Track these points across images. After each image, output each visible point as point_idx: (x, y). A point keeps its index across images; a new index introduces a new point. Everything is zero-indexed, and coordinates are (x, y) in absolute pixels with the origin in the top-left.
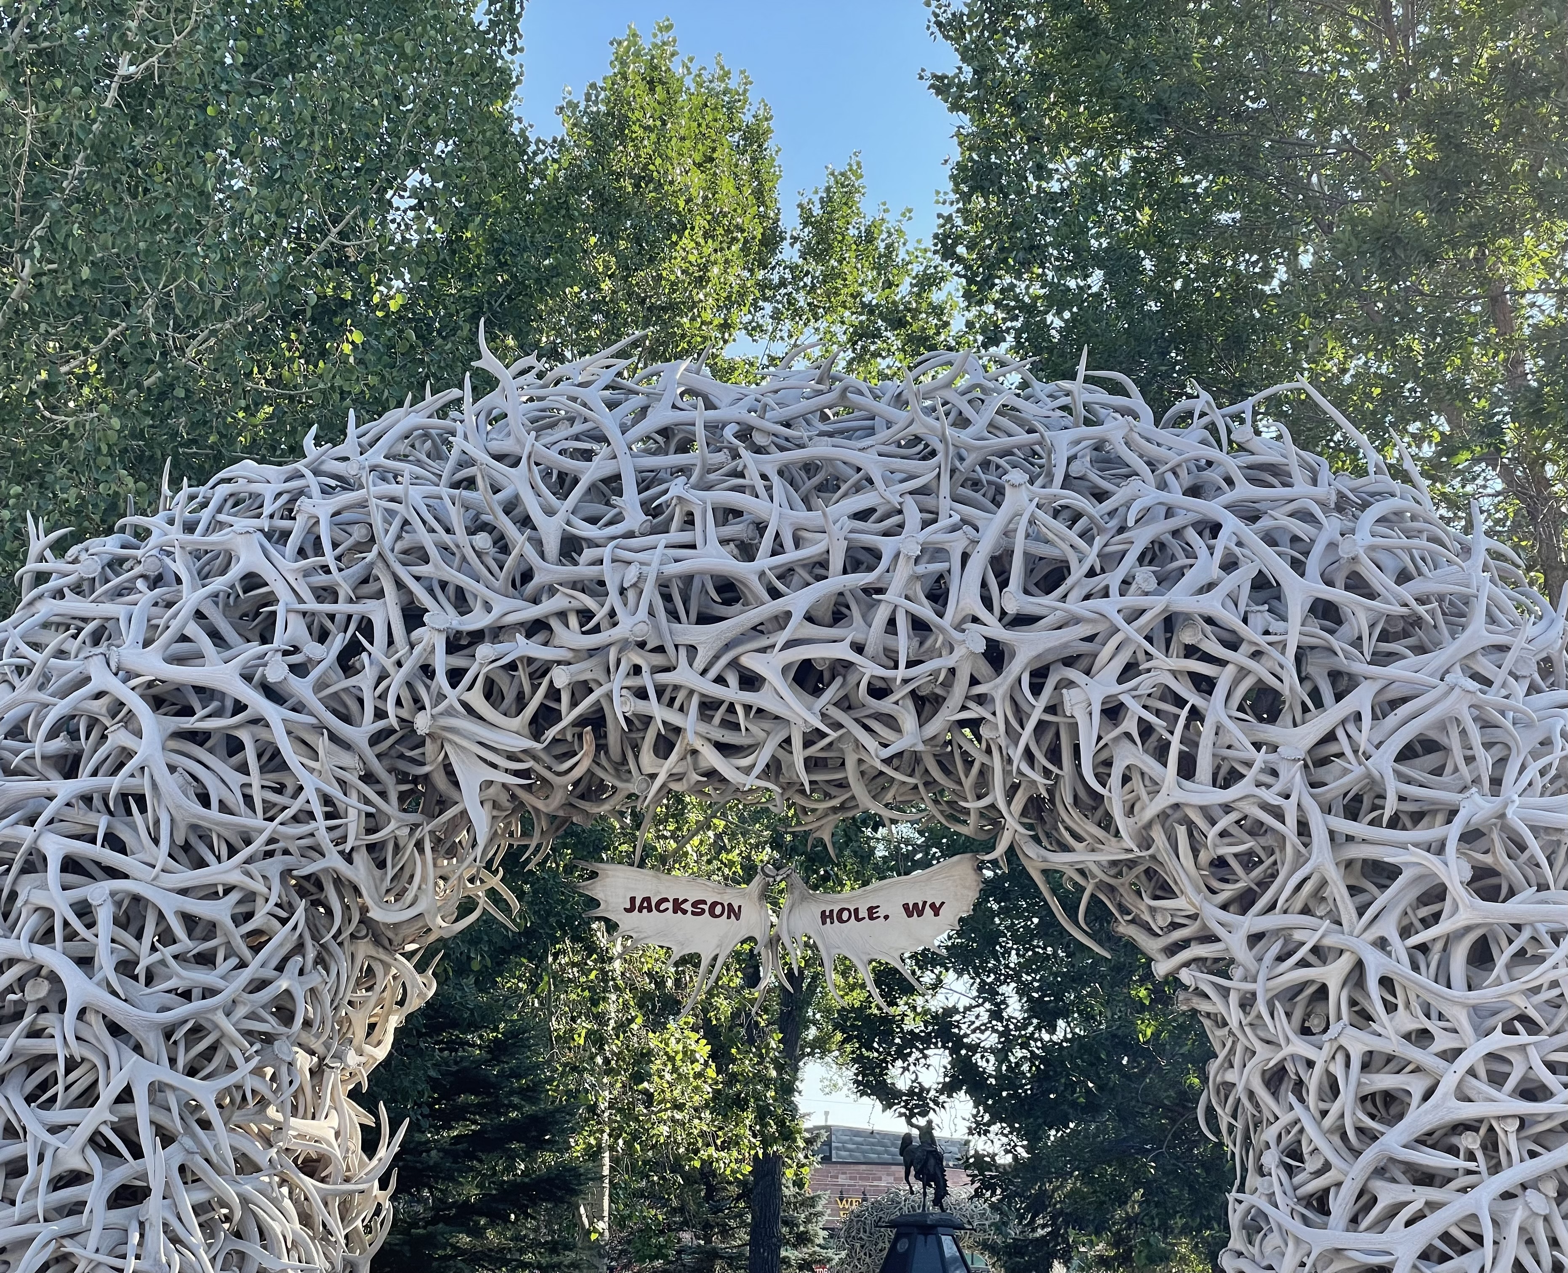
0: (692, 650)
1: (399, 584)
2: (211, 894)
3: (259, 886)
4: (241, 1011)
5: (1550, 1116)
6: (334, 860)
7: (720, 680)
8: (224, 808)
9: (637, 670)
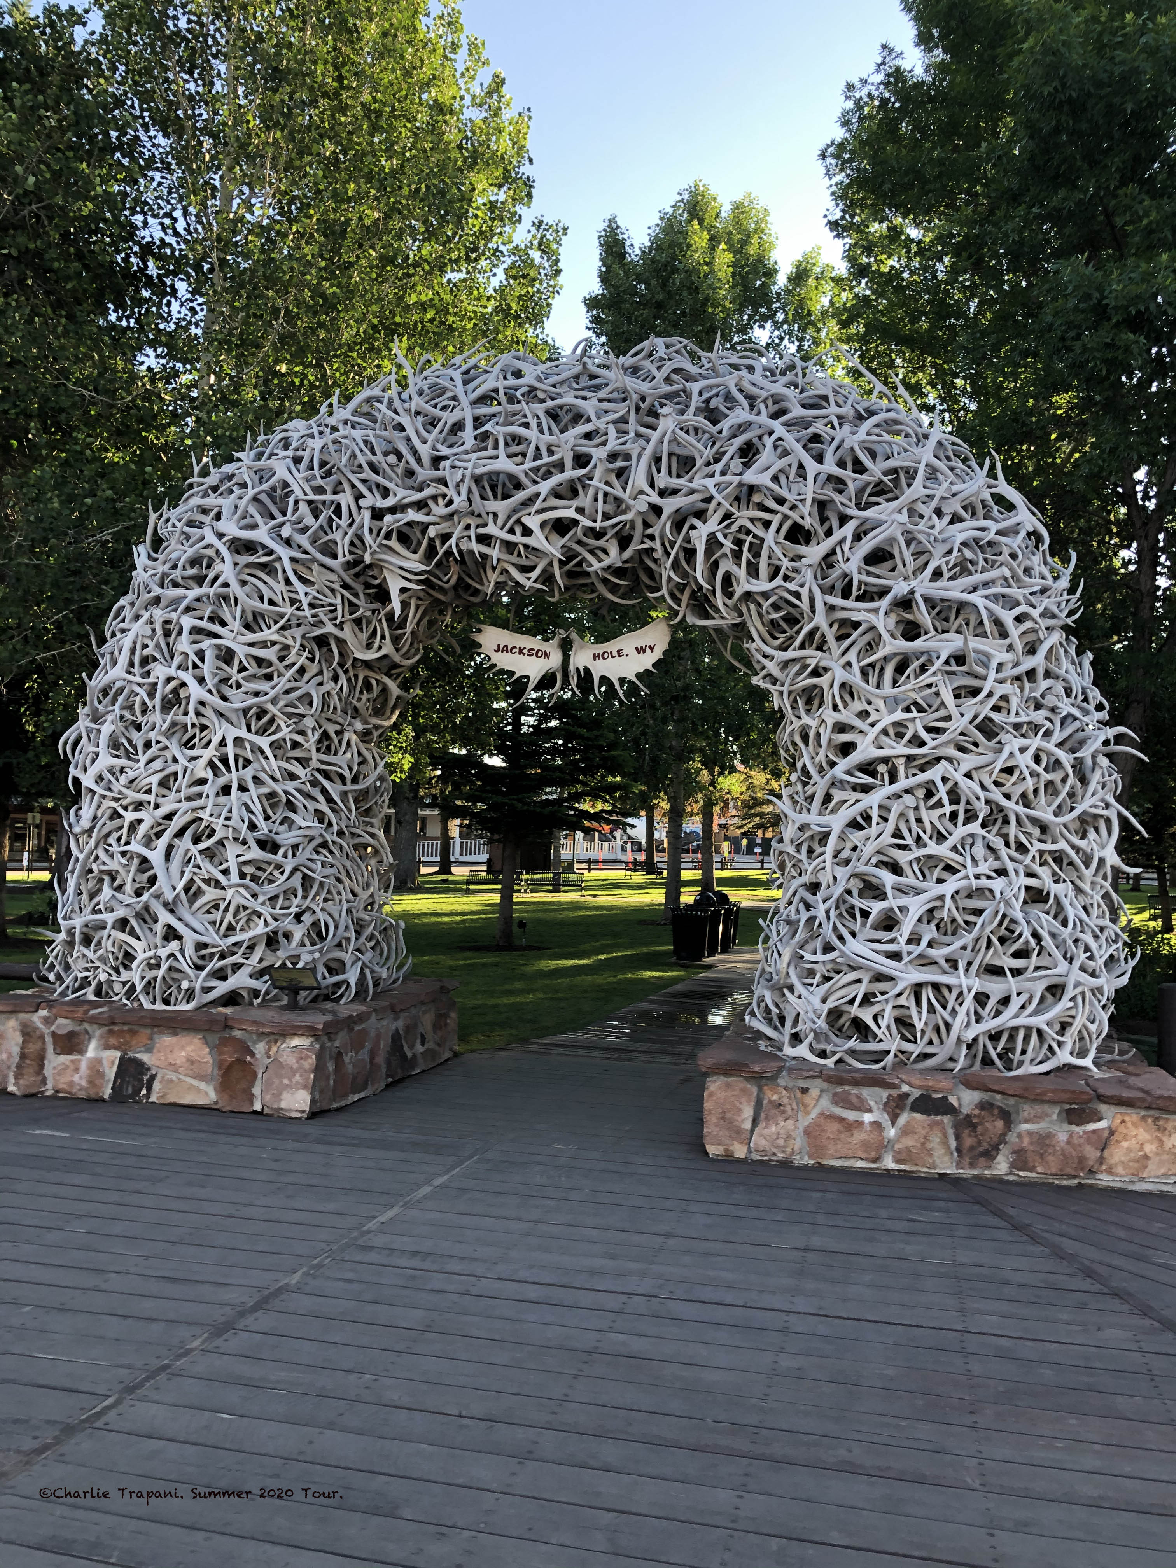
0: (495, 515)
1: (353, 486)
2: (264, 645)
3: (290, 642)
4: (282, 703)
5: (924, 756)
6: (329, 628)
7: (512, 531)
8: (272, 603)
9: (468, 527)
